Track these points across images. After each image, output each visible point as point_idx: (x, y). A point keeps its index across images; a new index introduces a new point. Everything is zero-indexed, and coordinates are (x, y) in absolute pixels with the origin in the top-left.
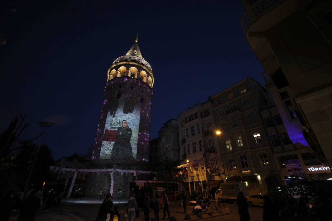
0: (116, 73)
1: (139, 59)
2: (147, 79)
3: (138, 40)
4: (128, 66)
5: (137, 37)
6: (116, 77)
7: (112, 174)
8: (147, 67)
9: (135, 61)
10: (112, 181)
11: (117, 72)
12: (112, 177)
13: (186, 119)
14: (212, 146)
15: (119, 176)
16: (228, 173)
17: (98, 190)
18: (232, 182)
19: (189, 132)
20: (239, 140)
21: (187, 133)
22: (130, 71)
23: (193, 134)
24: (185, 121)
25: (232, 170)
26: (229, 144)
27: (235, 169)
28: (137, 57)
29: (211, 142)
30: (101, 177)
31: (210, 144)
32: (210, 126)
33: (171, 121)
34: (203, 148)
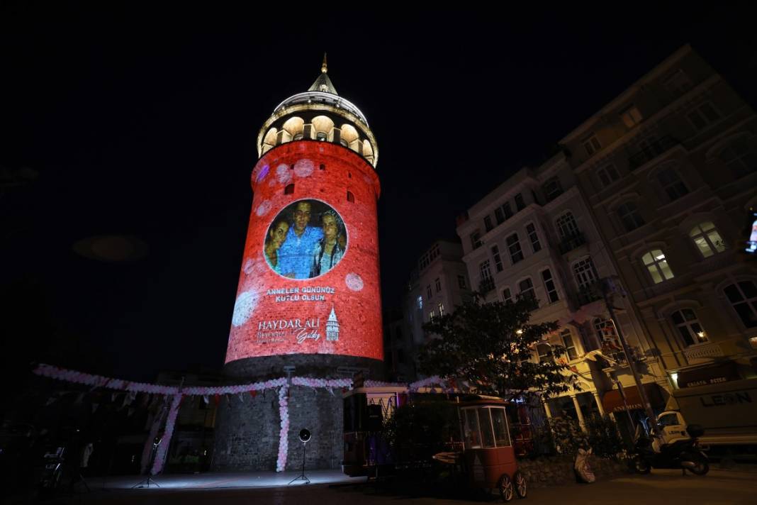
0: (279, 135)
1: (335, 100)
2: (361, 146)
3: (328, 68)
4: (308, 116)
5: (325, 60)
6: (278, 145)
7: (282, 392)
8: (359, 118)
9: (324, 102)
10: (284, 415)
11: (281, 134)
12: (283, 401)
13: (487, 220)
14: (589, 281)
15: (305, 402)
16: (675, 355)
17: (245, 446)
18: (709, 383)
19: (501, 255)
20: (705, 235)
21: (497, 259)
22: (315, 127)
23: (517, 257)
24: (484, 227)
25: (691, 346)
26: (657, 263)
27: (700, 340)
28: (329, 95)
29: (585, 271)
30: (252, 408)
31: (581, 276)
32: (569, 224)
33: (437, 245)
34: (559, 290)
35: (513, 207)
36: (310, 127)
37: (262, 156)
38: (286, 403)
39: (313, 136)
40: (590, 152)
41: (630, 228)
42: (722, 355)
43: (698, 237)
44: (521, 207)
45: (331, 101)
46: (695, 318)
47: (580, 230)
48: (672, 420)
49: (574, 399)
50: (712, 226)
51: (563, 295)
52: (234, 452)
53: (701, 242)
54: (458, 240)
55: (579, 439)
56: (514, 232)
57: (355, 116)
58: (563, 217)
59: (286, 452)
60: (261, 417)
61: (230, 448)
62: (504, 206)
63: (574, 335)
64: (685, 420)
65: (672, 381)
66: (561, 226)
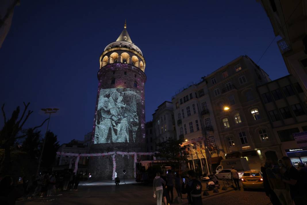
2: (139, 64)
4: (120, 52)
5: (126, 23)
6: (108, 64)
7: (114, 156)
10: (114, 163)
11: (110, 59)
13: (181, 100)
18: (232, 158)
19: (185, 113)
20: (237, 117)
21: (183, 114)
22: (122, 56)
24: (180, 103)
25: (231, 147)
26: (226, 122)
27: (233, 146)
28: (127, 43)
31: (207, 123)
32: (205, 106)
33: (165, 104)
34: (200, 127)
35: (189, 97)
36: (121, 57)
37: (102, 68)
38: (115, 160)
39: (122, 61)
40: (213, 83)
42: (237, 150)
44: (191, 98)
45: (129, 46)
47: (208, 108)
49: (200, 160)
50: (239, 115)
51: (201, 129)
56: (189, 106)
58: (204, 103)
62: (186, 96)
66: (203, 106)
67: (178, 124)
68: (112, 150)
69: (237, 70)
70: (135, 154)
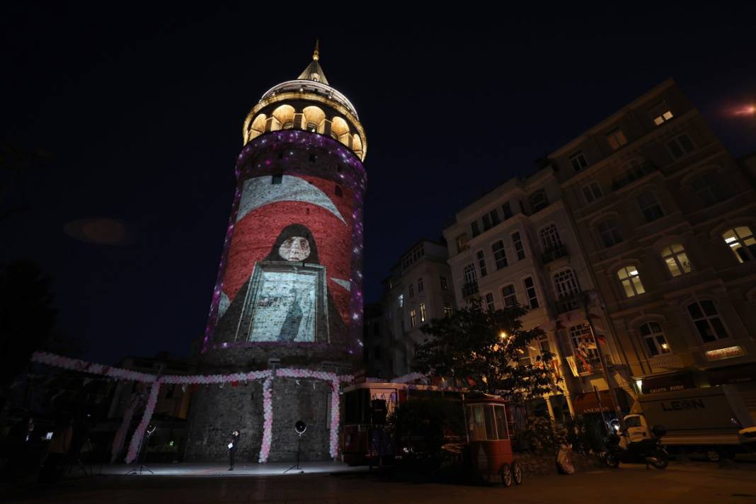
0: (268, 122)
1: (327, 91)
2: (351, 140)
3: (319, 56)
4: (299, 105)
5: (317, 47)
6: (267, 133)
7: (266, 384)
8: (350, 111)
9: (316, 92)
10: (268, 407)
11: (271, 121)
12: (267, 394)
13: (474, 225)
14: (568, 291)
15: (286, 394)
16: (641, 364)
17: (222, 437)
18: (668, 390)
19: (486, 261)
20: (674, 256)
21: (482, 264)
22: (306, 117)
23: (502, 264)
24: (470, 233)
25: (655, 356)
26: (630, 278)
27: (664, 351)
28: (321, 85)
29: (565, 281)
30: (231, 400)
31: (561, 285)
32: (553, 236)
33: (422, 246)
34: (540, 298)
35: (501, 215)
36: (301, 116)
37: (249, 143)
38: (270, 396)
39: (303, 127)
40: (577, 168)
41: (609, 244)
42: (682, 366)
43: (669, 257)
44: (508, 215)
45: (323, 92)
46: (661, 331)
47: (563, 243)
48: (635, 422)
49: (547, 400)
50: (681, 248)
51: (543, 304)
52: (210, 443)
53: (670, 262)
54: (443, 242)
55: (559, 436)
56: (500, 239)
57: (347, 110)
58: (547, 229)
59: (269, 443)
60: (240, 408)
61: (206, 439)
62: (491, 213)
63: (551, 340)
64: (648, 422)
65: (637, 386)
66: (545, 237)
67: (464, 297)
68: (262, 367)
69: (659, 121)
70: (335, 379)
